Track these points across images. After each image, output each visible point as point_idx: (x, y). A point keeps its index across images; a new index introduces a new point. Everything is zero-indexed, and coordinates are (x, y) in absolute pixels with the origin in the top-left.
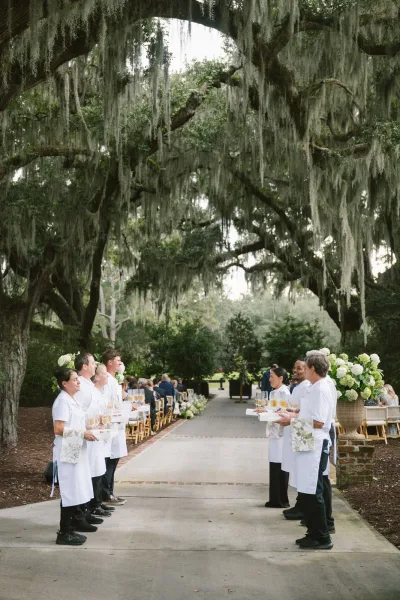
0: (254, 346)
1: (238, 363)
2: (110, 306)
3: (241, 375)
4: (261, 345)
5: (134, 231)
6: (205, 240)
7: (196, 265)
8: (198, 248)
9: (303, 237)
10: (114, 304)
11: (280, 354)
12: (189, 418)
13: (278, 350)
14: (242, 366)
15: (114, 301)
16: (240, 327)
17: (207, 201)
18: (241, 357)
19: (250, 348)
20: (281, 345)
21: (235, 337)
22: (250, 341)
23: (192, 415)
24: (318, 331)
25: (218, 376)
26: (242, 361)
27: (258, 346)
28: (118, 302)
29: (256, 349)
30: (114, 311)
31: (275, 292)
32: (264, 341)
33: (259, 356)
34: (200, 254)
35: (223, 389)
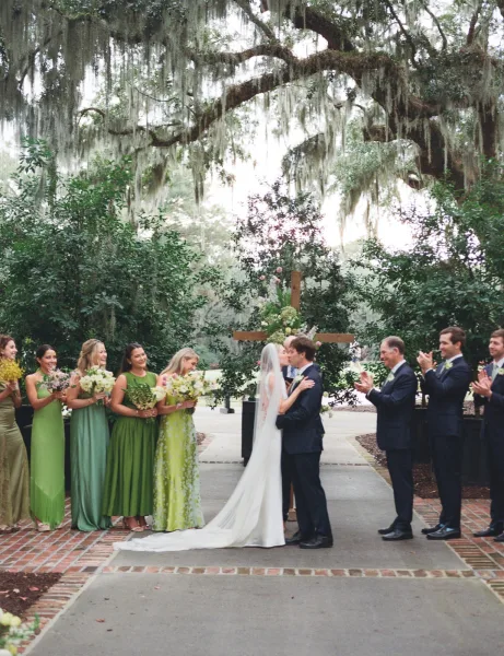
35: (231, 411)
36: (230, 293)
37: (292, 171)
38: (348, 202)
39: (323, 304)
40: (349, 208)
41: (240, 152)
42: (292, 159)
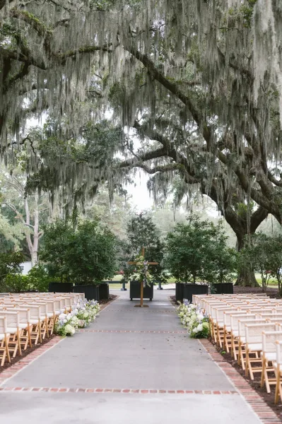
0: (156, 246)
1: (139, 263)
2: (34, 218)
3: (141, 276)
4: (163, 245)
5: (40, 136)
6: (106, 140)
7: (98, 164)
8: (99, 147)
9: (209, 128)
10: (37, 215)
11: (184, 255)
12: (69, 335)
13: (181, 250)
14: (142, 267)
15: (37, 213)
16: (141, 227)
17: (112, 111)
18: (142, 257)
19: (152, 249)
20: (185, 244)
21: (136, 238)
22: (151, 241)
23: (73, 331)
24: (221, 231)
25: (119, 277)
26: (142, 262)
27: (160, 246)
28: (40, 214)
29: (158, 250)
30: (37, 221)
31: (174, 200)
32: (166, 242)
33: (161, 257)
34: (100, 152)
35: (125, 290)
36: (126, 248)
37: (151, 187)
38: (177, 200)
39: (154, 252)
40: (177, 202)
41: (129, 180)
42: (152, 182)
